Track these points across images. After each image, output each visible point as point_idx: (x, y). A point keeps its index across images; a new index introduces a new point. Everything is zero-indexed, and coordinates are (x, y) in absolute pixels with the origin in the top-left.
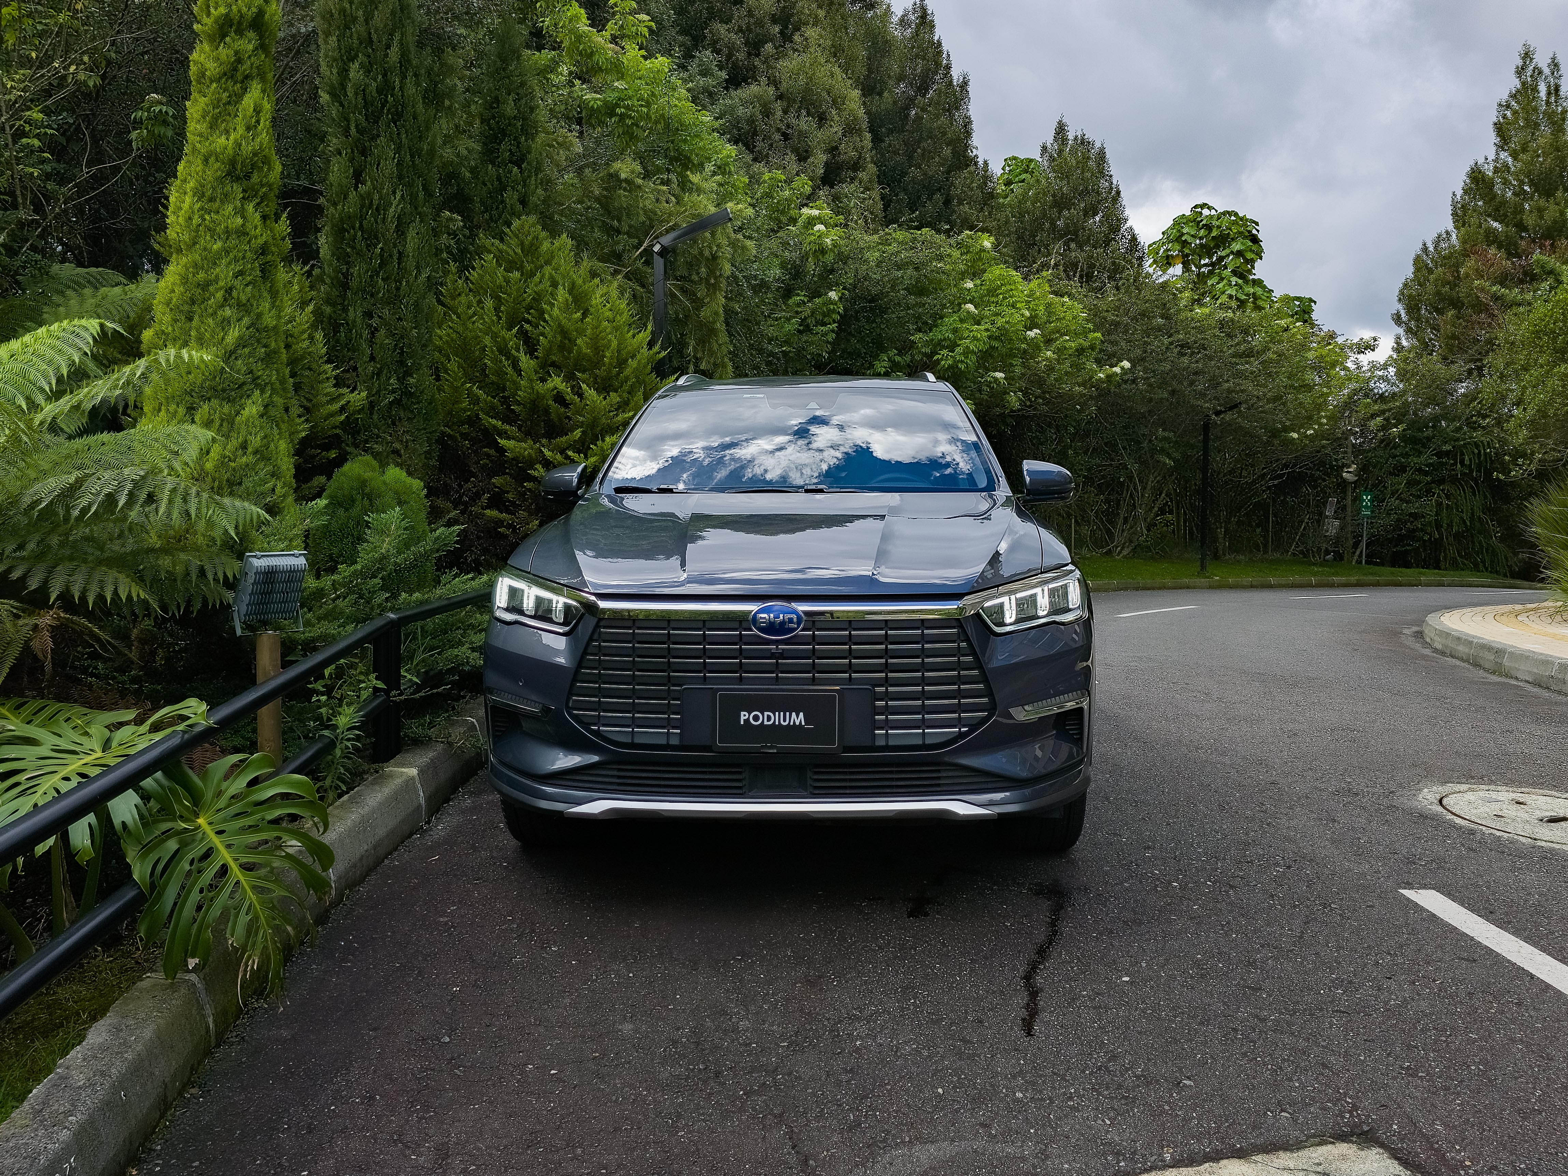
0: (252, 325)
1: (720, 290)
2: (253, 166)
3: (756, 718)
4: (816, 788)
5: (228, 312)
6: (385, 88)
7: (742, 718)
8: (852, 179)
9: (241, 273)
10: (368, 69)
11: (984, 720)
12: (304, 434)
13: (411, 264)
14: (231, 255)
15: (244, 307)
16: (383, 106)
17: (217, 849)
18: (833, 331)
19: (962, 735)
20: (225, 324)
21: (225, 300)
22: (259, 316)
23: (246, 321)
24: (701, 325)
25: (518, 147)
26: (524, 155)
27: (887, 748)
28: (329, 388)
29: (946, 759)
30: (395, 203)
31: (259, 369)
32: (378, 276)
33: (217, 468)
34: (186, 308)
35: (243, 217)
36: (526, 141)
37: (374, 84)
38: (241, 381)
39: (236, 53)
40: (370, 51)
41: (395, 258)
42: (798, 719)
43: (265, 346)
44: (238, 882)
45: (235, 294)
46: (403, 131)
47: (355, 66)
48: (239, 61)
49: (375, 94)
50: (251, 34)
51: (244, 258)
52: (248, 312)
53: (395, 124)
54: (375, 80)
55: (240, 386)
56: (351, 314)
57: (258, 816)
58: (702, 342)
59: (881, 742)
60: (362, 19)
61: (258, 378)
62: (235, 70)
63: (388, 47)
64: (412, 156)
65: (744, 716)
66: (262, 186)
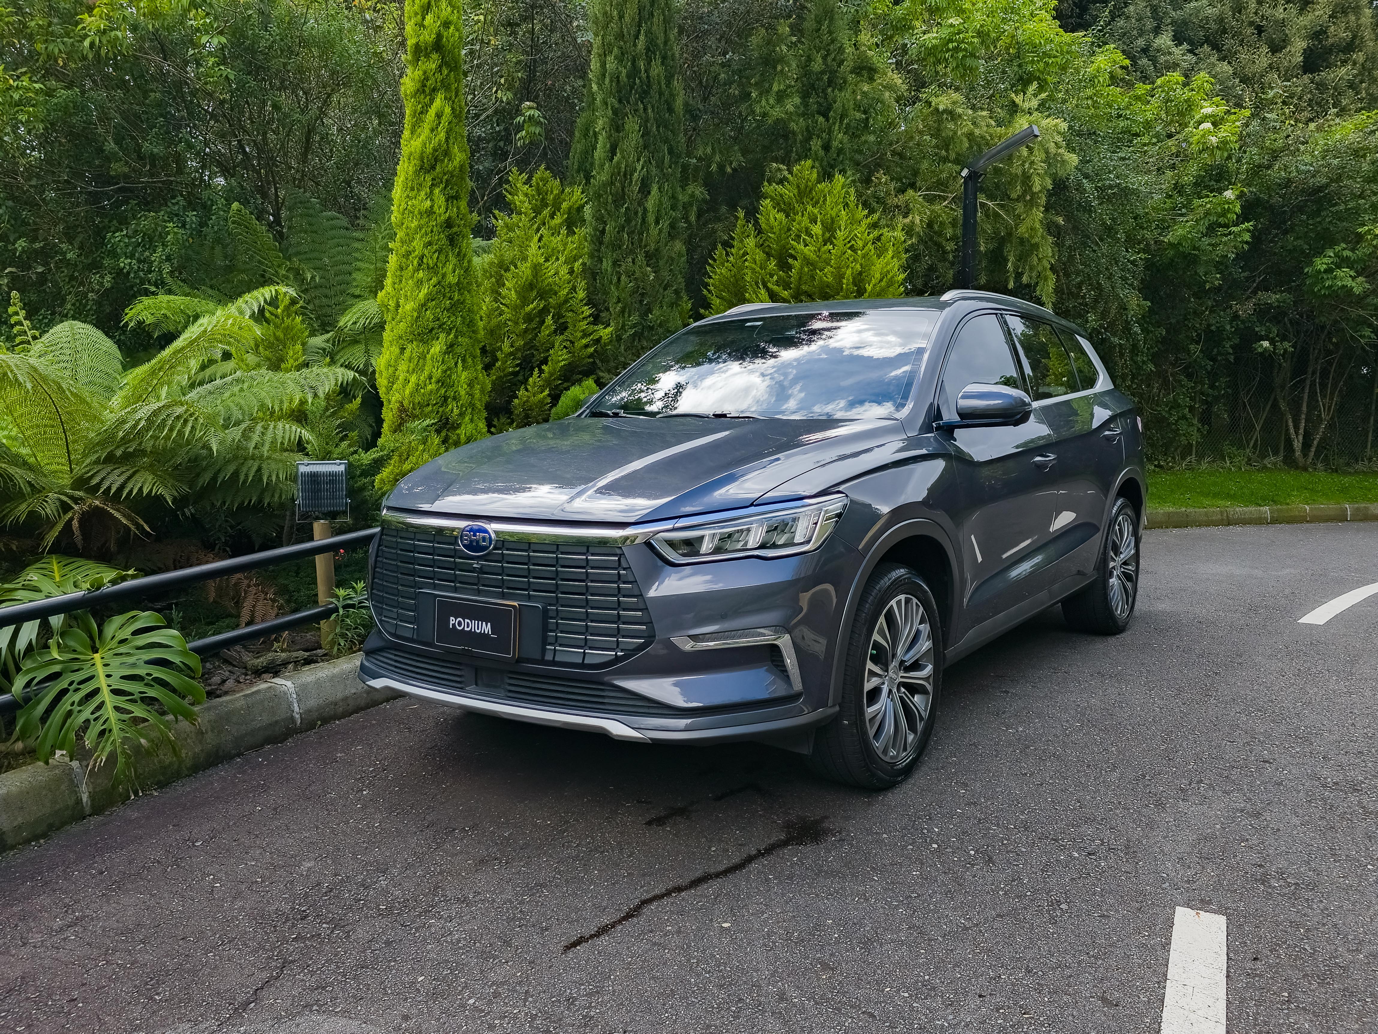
0: (439, 283)
1: (1038, 206)
2: (436, 160)
3: (460, 624)
4: (510, 691)
5: (421, 274)
6: (634, 72)
7: (451, 622)
8: (1344, 62)
9: (430, 244)
10: (620, 59)
11: (641, 647)
12: (563, 363)
13: (651, 218)
14: (423, 231)
15: (433, 269)
16: (632, 88)
17: (98, 676)
18: (1248, 231)
19: (617, 659)
20: (420, 283)
21: (420, 265)
22: (444, 276)
23: (434, 280)
24: (1022, 241)
25: (826, 98)
26: (831, 105)
27: (554, 663)
28: (583, 325)
29: (606, 679)
30: (639, 168)
31: (444, 317)
32: (623, 230)
33: (412, 394)
34: (399, 273)
35: (432, 200)
36: (833, 91)
37: (624, 71)
38: (430, 327)
39: (425, 73)
40: (622, 43)
41: (640, 214)
42: (486, 628)
43: (450, 298)
44: (103, 703)
45: (425, 260)
46: (649, 106)
47: (610, 59)
48: (427, 79)
49: (625, 79)
50: (435, 56)
51: (432, 231)
52: (436, 273)
53: (642, 102)
54: (625, 68)
55: (431, 331)
56: (605, 263)
57: (135, 658)
58: (1022, 258)
59: (549, 657)
60: (617, 18)
61: (444, 324)
62: (424, 86)
63: (637, 37)
64: (658, 127)
65: (452, 620)
66: (445, 174)
